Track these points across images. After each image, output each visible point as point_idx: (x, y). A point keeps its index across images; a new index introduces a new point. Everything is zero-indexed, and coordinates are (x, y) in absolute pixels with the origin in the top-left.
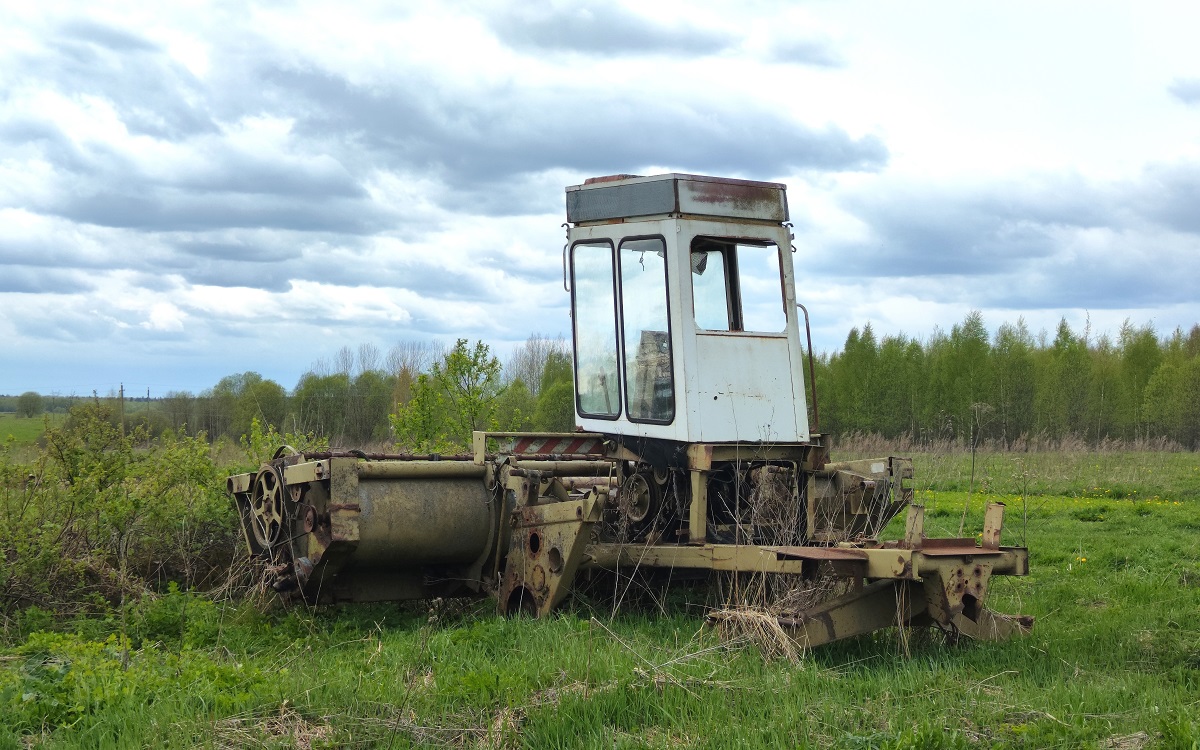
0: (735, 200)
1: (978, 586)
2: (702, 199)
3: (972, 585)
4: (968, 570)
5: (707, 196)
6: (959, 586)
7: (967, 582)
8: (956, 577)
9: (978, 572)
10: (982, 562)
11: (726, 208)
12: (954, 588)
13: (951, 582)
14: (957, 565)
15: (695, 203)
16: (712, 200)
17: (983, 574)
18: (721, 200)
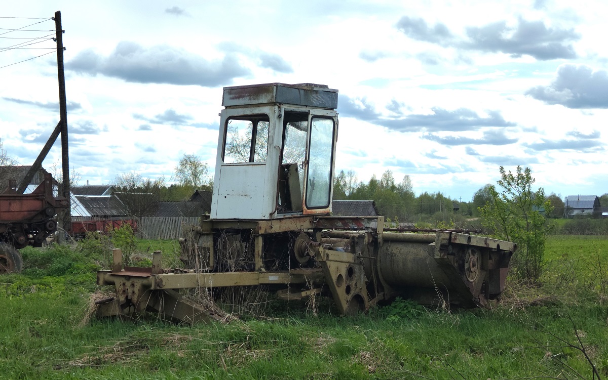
0: (250, 96)
1: (133, 292)
2: (233, 98)
3: (130, 291)
4: (128, 284)
5: (237, 96)
6: (124, 291)
7: (128, 290)
8: (122, 287)
9: (133, 285)
10: (136, 280)
11: (245, 101)
12: (121, 292)
13: (120, 289)
14: (122, 280)
15: (231, 100)
16: (238, 98)
17: (135, 286)
18: (243, 97)
